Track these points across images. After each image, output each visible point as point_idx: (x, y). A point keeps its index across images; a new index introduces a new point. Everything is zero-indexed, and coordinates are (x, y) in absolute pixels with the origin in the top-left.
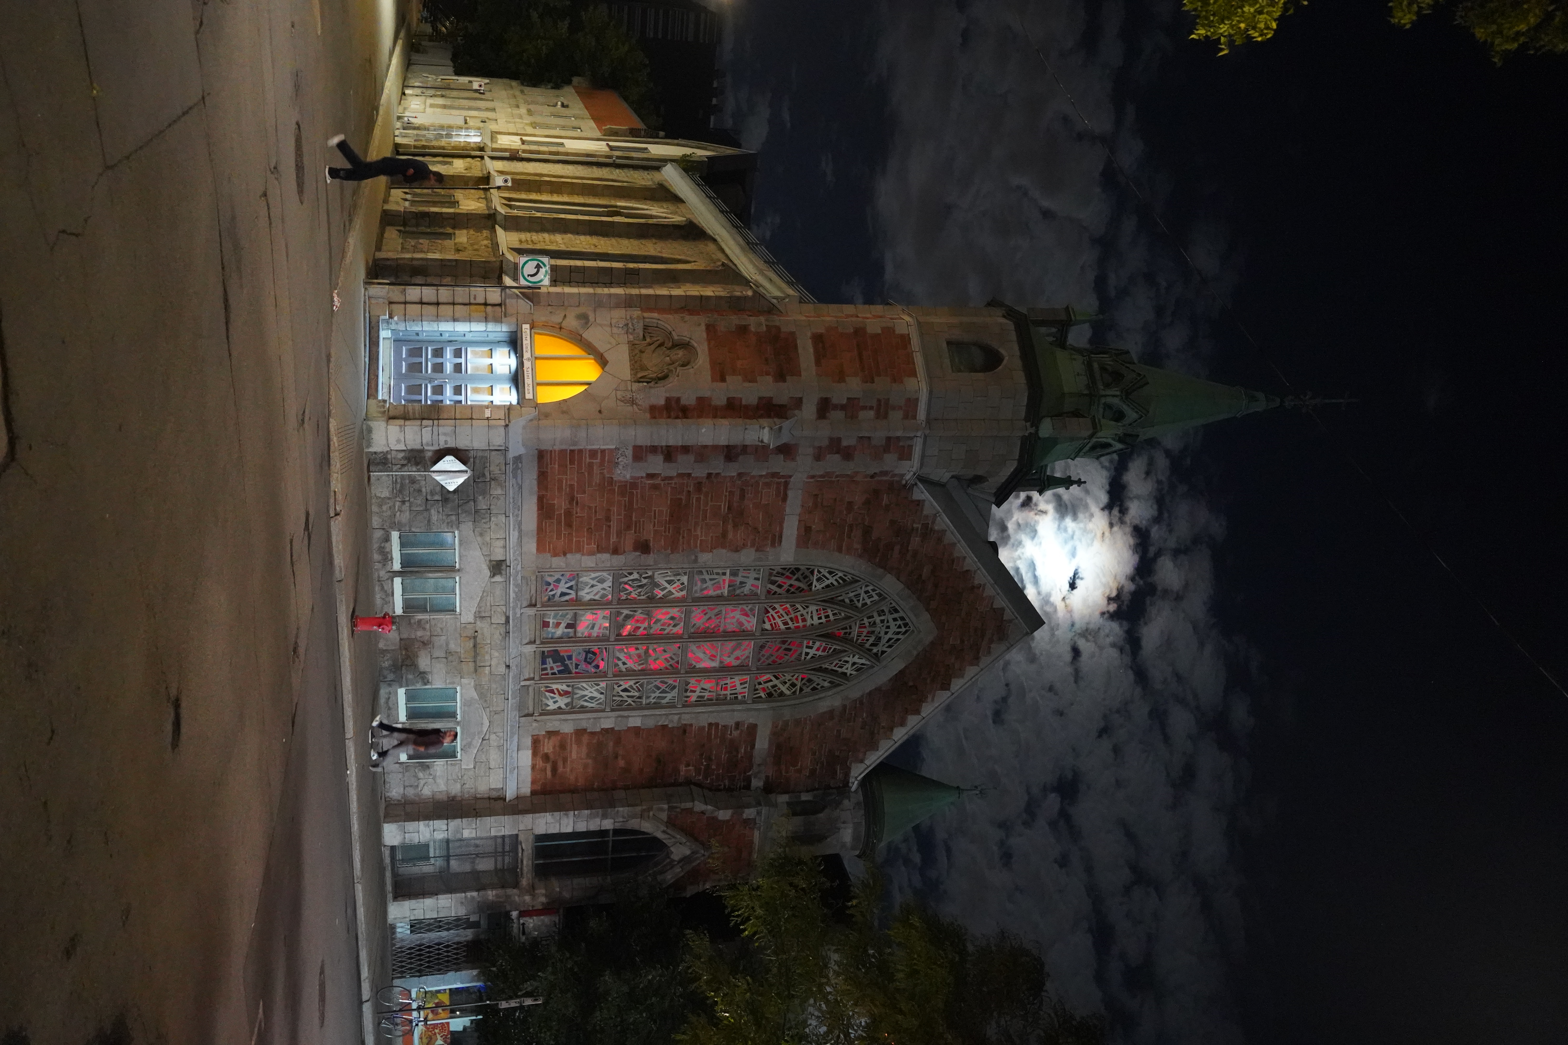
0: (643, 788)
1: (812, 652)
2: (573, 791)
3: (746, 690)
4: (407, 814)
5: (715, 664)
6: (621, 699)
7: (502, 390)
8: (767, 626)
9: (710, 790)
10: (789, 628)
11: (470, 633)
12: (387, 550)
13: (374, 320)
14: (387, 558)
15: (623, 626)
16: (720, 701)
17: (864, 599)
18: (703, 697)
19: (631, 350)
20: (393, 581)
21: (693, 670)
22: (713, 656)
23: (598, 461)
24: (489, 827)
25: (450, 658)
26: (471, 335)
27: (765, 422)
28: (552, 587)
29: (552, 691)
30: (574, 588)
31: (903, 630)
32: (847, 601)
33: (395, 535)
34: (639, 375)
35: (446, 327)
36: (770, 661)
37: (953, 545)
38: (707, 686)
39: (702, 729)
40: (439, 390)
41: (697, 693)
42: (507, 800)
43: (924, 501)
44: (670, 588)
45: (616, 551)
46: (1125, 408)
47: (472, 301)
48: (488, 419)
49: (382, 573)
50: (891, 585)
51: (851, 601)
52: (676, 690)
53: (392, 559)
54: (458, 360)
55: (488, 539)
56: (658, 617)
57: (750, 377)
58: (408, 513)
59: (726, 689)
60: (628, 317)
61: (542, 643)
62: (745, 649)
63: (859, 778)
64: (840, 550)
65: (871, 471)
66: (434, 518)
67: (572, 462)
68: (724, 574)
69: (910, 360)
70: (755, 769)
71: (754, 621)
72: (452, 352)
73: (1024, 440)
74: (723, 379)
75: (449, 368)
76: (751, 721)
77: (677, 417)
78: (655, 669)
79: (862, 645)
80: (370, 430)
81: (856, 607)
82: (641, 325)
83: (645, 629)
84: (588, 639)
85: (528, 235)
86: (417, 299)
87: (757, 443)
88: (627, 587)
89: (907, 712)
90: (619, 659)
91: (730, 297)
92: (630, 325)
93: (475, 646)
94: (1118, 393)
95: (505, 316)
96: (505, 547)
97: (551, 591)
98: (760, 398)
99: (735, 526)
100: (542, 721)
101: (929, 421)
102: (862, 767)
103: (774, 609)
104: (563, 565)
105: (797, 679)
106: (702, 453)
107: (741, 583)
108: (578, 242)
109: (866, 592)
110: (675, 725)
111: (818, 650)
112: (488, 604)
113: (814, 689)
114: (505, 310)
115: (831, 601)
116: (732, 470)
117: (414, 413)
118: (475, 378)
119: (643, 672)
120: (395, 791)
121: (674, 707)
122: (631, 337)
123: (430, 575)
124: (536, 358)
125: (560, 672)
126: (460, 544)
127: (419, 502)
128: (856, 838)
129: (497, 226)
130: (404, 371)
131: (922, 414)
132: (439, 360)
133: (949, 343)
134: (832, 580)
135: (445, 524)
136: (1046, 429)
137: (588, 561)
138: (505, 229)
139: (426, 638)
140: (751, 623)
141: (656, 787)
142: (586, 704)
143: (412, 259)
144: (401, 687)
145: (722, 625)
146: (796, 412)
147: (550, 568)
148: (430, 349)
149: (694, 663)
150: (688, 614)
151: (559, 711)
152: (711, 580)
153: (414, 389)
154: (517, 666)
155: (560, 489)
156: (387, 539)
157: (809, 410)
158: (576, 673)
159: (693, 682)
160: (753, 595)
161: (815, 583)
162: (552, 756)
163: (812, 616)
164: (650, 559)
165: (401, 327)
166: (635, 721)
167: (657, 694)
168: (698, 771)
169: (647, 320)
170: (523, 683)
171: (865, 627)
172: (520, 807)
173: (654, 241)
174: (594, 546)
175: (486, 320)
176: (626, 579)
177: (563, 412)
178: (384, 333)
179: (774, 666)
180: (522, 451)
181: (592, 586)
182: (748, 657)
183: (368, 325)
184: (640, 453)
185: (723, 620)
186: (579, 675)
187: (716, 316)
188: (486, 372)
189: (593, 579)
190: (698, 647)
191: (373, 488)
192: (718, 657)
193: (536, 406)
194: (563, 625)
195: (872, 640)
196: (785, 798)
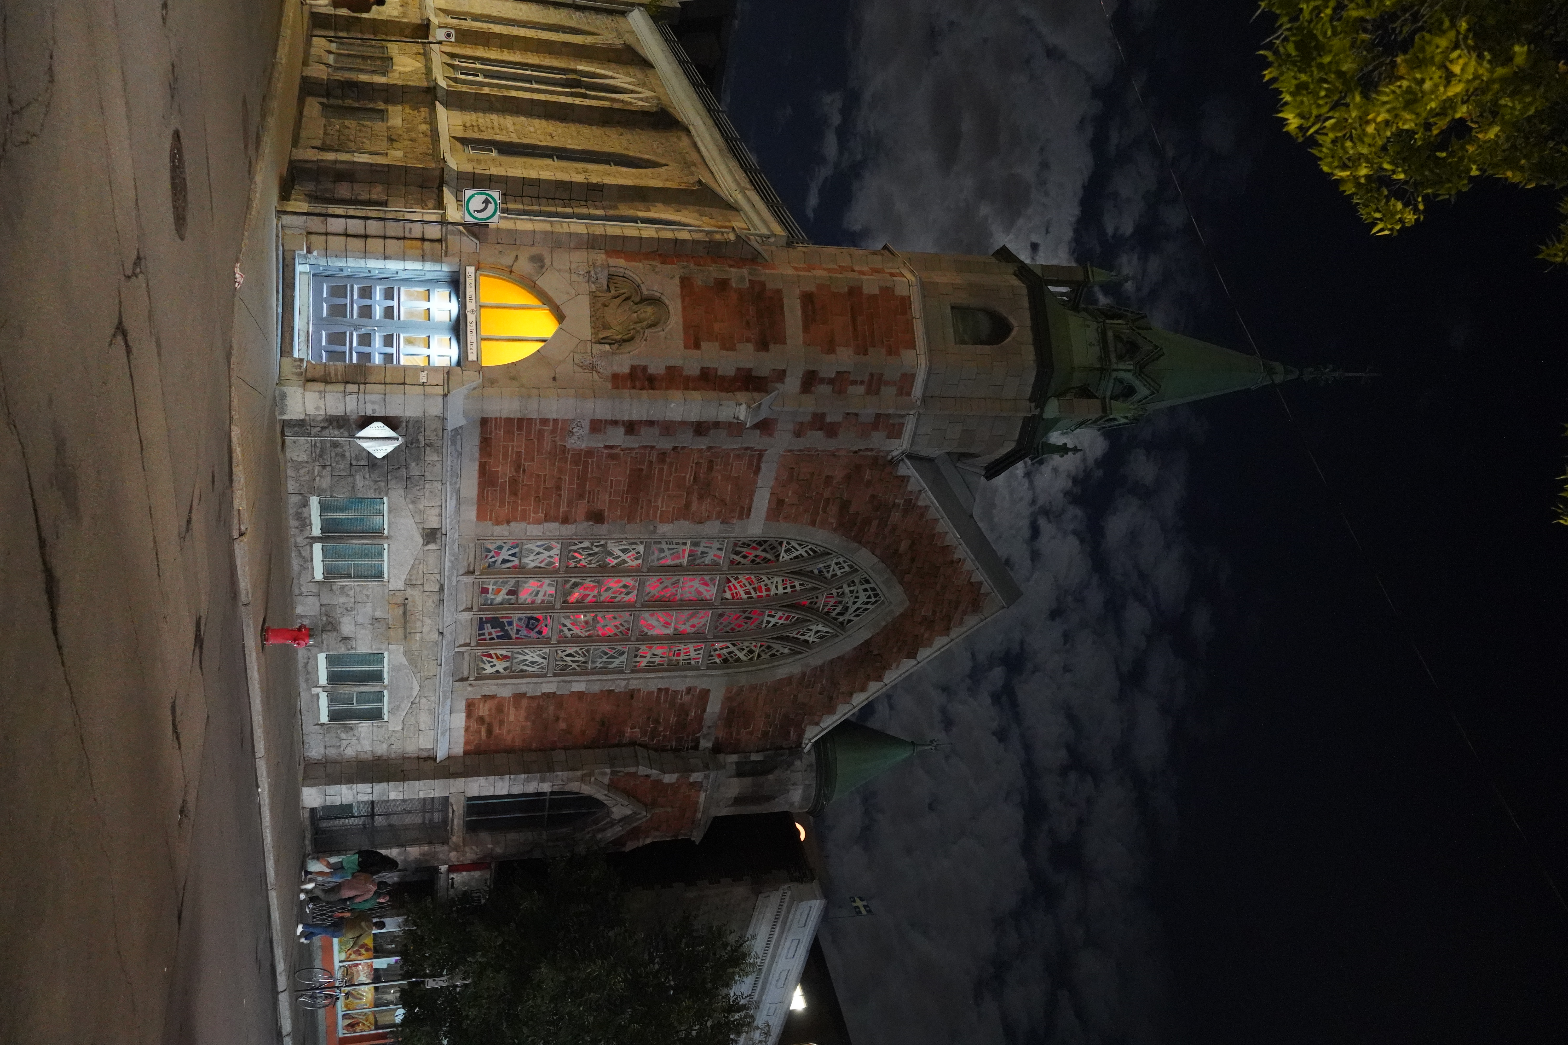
0: (585, 748)
1: (773, 621)
2: (509, 751)
3: (701, 656)
4: (328, 776)
5: (669, 631)
6: (564, 663)
7: (440, 341)
8: (728, 595)
9: (656, 750)
10: (752, 598)
11: (400, 600)
12: (306, 515)
14: (305, 523)
15: (570, 593)
16: (672, 667)
17: (834, 570)
18: (653, 662)
19: (592, 305)
20: (311, 547)
21: (644, 638)
22: (667, 623)
23: (550, 428)
24: (417, 790)
25: (377, 625)
26: (405, 272)
27: (742, 396)
28: (492, 554)
29: (490, 656)
30: (518, 555)
31: (873, 600)
32: (816, 572)
33: (314, 501)
34: (601, 336)
35: (376, 265)
36: (728, 629)
37: (936, 520)
38: (659, 652)
39: (650, 693)
40: (366, 340)
41: (648, 659)
42: (438, 760)
43: (909, 477)
44: (624, 556)
45: (565, 521)
46: (1137, 383)
47: (407, 235)
48: (423, 384)
49: (300, 539)
50: (865, 558)
51: (820, 571)
52: (625, 656)
53: (310, 524)
54: (389, 303)
55: (421, 507)
56: (609, 585)
57: (728, 345)
58: (329, 478)
59: (679, 655)
60: (590, 263)
61: (480, 610)
62: (702, 617)
63: (813, 741)
64: (813, 523)
65: (856, 448)
66: (360, 483)
67: (520, 428)
68: (685, 544)
69: (909, 329)
70: (705, 730)
71: (714, 590)
72: (383, 292)
73: (1027, 421)
74: (697, 346)
75: (378, 312)
76: (705, 686)
77: (643, 388)
78: (604, 634)
79: (828, 614)
80: (284, 396)
81: (825, 578)
83: (594, 596)
84: (532, 606)
85: (474, 116)
86: (341, 231)
87: (731, 420)
88: (576, 555)
89: (869, 678)
90: (565, 626)
91: (710, 242)
92: (592, 272)
93: (405, 613)
94: (1131, 367)
95: (446, 256)
96: (440, 515)
97: (492, 557)
98: (739, 369)
99: (701, 497)
100: (478, 685)
101: (924, 399)
102: (817, 729)
103: (736, 579)
104: (506, 533)
105: (755, 646)
106: (668, 428)
107: (703, 553)
108: (532, 129)
109: (837, 564)
110: (623, 690)
111: (780, 618)
112: (421, 572)
113: (773, 655)
114: (446, 247)
115: (798, 573)
116: (702, 444)
117: (336, 375)
118: (409, 326)
119: (590, 639)
120: (315, 750)
121: (623, 672)
122: (593, 286)
123: (355, 542)
124: (481, 307)
125: (499, 637)
126: (390, 511)
127: (342, 467)
128: (805, 798)
129: (437, 103)
130: (324, 315)
131: (917, 391)
132: (367, 302)
133: (953, 308)
134: (801, 551)
135: (372, 491)
136: (1052, 409)
137: (534, 530)
138: (447, 105)
139: (351, 605)
140: (710, 592)
141: (599, 747)
142: (526, 668)
144: (321, 652)
145: (679, 594)
146: (778, 385)
147: (492, 536)
148: (355, 287)
149: (646, 630)
150: (641, 584)
151: (497, 675)
152: (669, 549)
153: (338, 338)
154: (451, 634)
155: (505, 456)
156: (305, 504)
157: (792, 383)
158: (517, 638)
159: (643, 648)
160: (715, 565)
161: (783, 553)
162: (487, 719)
163: (777, 586)
164: (604, 529)
165: (322, 262)
166: (579, 685)
167: (604, 659)
168: (644, 733)
170: (457, 650)
171: (833, 597)
172: (452, 770)
173: (621, 130)
174: (541, 515)
175: (423, 259)
176: (575, 547)
177: (512, 378)
178: (301, 267)
179: (732, 635)
180: (462, 422)
181: (538, 554)
182: (705, 625)
183: (281, 261)
184: (597, 426)
185: (679, 590)
186: (520, 642)
187: (692, 266)
188: (422, 319)
189: (539, 546)
190: (652, 615)
191: (288, 451)
192: (673, 625)
193: (481, 370)
194: (503, 592)
195: (839, 609)
196: (734, 758)
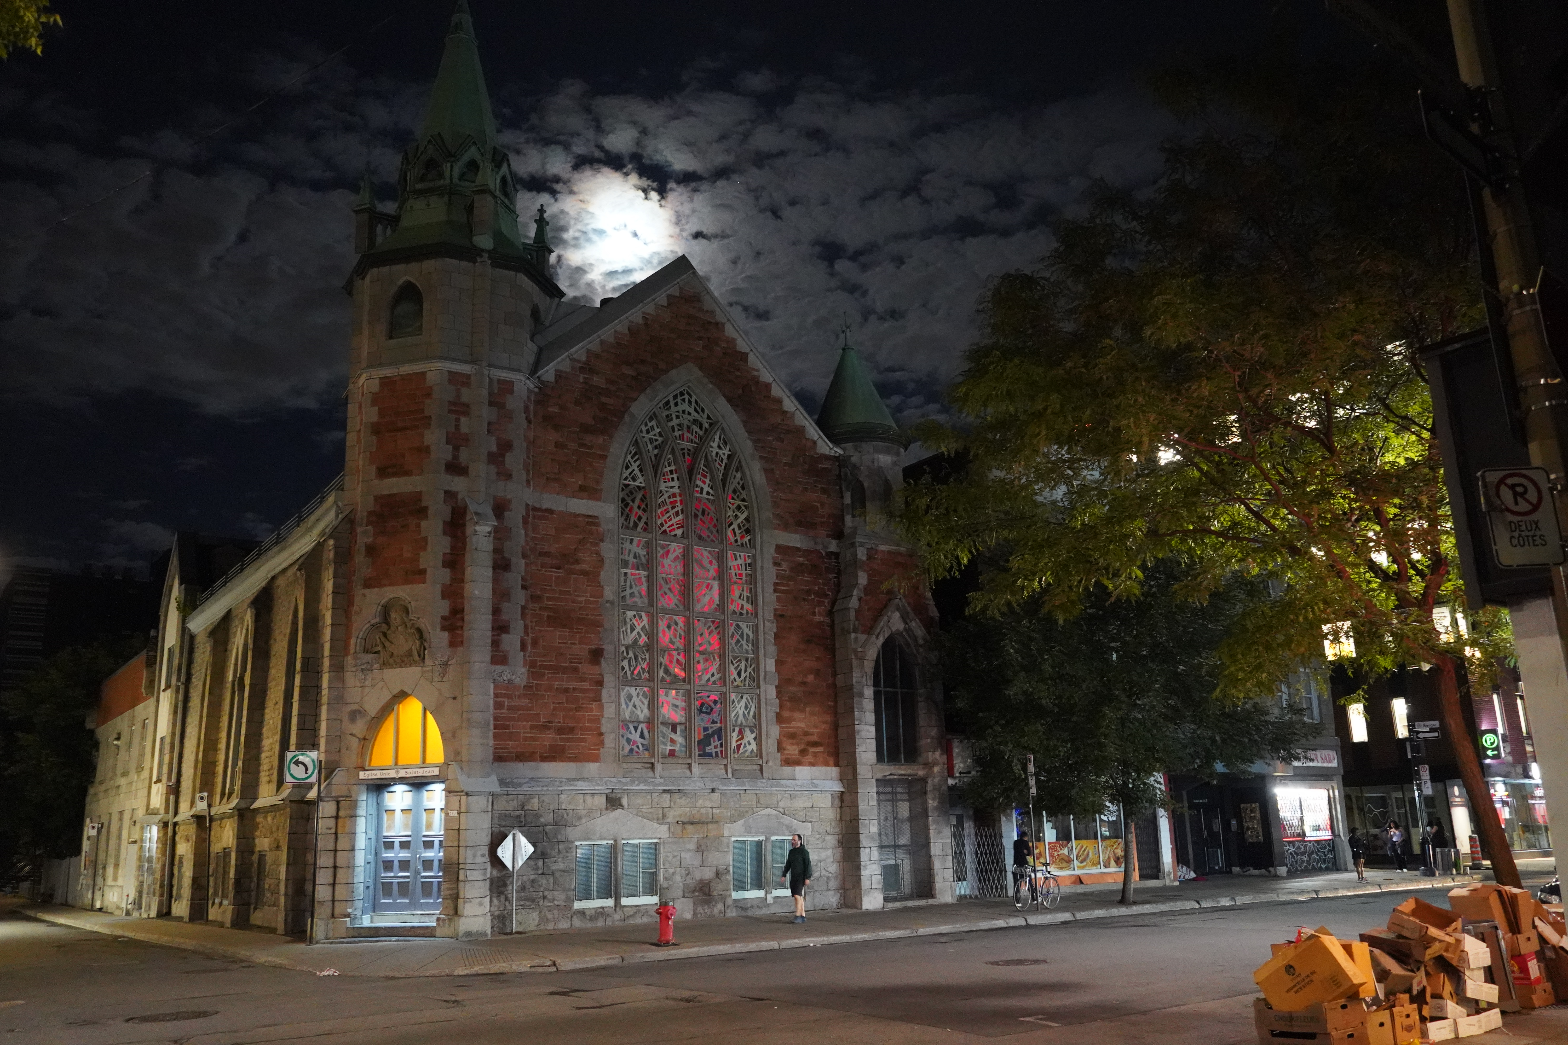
0: (834, 656)
1: (706, 488)
2: (835, 727)
3: (742, 554)
4: (854, 887)
5: (716, 585)
6: (748, 679)
7: (429, 799)
8: (679, 532)
9: (838, 592)
10: (682, 510)
11: (679, 828)
12: (593, 912)
13: (351, 933)
14: (601, 913)
15: (675, 676)
16: (752, 580)
17: (655, 435)
18: (748, 597)
19: (391, 666)
20: (625, 906)
21: (721, 607)
22: (707, 587)
23: (506, 700)
24: (868, 808)
25: (703, 848)
26: (369, 832)
27: (469, 530)
28: (634, 747)
29: (739, 746)
30: (636, 725)
31: (686, 397)
32: (656, 452)
33: (578, 905)
34: (416, 658)
35: (360, 858)
36: (714, 531)
37: (602, 342)
38: (737, 593)
39: (779, 599)
40: (428, 864)
41: (744, 603)
42: (842, 790)
43: (556, 371)
44: (638, 629)
45: (600, 683)
46: (466, 158)
47: (333, 831)
48: (459, 813)
49: (617, 917)
50: (641, 407)
51: (656, 447)
52: (740, 624)
53: (603, 908)
54: (397, 845)
55: (585, 811)
56: (667, 642)
57: (422, 544)
58: (555, 893)
59: (740, 575)
60: (354, 669)
61: (690, 756)
62: (702, 555)
63: (831, 446)
64: (604, 457)
65: (525, 423)
66: (561, 866)
67: (506, 727)
68: (626, 574)
69: (407, 378)
70: (819, 547)
71: (674, 545)
72: (388, 851)
73: (496, 264)
74: (423, 572)
75: (404, 854)
76: (772, 550)
77: (463, 620)
78: (719, 644)
79: (700, 438)
80: (469, 934)
81: (662, 442)
82: (363, 655)
83: (679, 654)
84: (688, 710)
85: (262, 774)
86: (330, 888)
87: (491, 538)
88: (636, 672)
89: (768, 397)
90: (709, 680)
91: (335, 563)
92: (363, 667)
93: (693, 824)
94: (449, 165)
95: (351, 797)
96: (593, 795)
97: (638, 747)
98: (445, 533)
99: (577, 562)
100: (767, 756)
101: (473, 362)
102: (820, 442)
103: (662, 525)
104: (612, 736)
105: (733, 504)
106: (501, 595)
107: (635, 557)
108: (271, 722)
109: (648, 432)
110: (775, 625)
111: (704, 482)
112: (650, 810)
113: (743, 488)
114: (342, 797)
115: (656, 468)
116: (519, 564)
117: (452, 889)
118: (416, 827)
119: (722, 656)
120: (832, 899)
121: (757, 626)
122: (376, 666)
123: (619, 869)
124: (396, 764)
125: (720, 739)
126: (589, 839)
127: (544, 882)
128: (887, 452)
129: (252, 807)
130: (407, 901)
131: (466, 369)
132: (396, 864)
133: (391, 337)
134: (635, 466)
135: (568, 855)
136: (484, 241)
137: (609, 711)
138: (255, 799)
139: (683, 871)
140: (676, 549)
141: (834, 645)
142: (752, 714)
143: (286, 895)
144: (730, 895)
145: (677, 577)
146: (460, 497)
147: (615, 749)
148: (383, 875)
149: (714, 606)
150: (665, 611)
151: (758, 739)
152: (631, 587)
153: (427, 890)
154: (713, 782)
155: (534, 739)
156: (582, 913)
157: (458, 484)
158: (721, 723)
159: (733, 607)
160: (648, 545)
161: (637, 483)
162: (802, 746)
163: (670, 486)
164: (608, 648)
166: (769, 665)
167: (744, 642)
168: (820, 603)
169: (358, 649)
170: (730, 776)
171: (683, 435)
172: (850, 777)
173: (272, 642)
174: (594, 705)
175: (354, 816)
176: (628, 673)
177: (454, 736)
178: (366, 921)
179: (719, 527)
180: (494, 778)
181: (635, 706)
182: (710, 552)
183: (356, 939)
184: (499, 658)
185: (673, 577)
186: (724, 719)
187: (354, 578)
188: (410, 816)
189: (627, 706)
190: (699, 601)
191: (529, 929)
192: (710, 581)
193: (447, 764)
194: (673, 736)
195: (696, 428)
196: (848, 519)
